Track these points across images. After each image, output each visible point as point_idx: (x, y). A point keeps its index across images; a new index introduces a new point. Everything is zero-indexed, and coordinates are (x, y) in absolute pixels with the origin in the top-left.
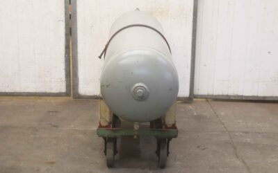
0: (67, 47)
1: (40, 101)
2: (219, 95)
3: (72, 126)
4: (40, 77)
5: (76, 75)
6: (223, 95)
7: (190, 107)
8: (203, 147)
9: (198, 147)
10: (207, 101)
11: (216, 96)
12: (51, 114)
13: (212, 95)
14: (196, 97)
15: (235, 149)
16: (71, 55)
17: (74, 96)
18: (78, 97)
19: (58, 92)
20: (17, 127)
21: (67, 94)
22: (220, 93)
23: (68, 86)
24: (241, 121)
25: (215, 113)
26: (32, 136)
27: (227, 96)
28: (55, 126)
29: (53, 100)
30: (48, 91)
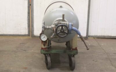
0: (29, 13)
1: (16, 38)
2: (100, 36)
3: (33, 50)
4: (15, 27)
5: (33, 26)
6: (102, 36)
7: (87, 41)
8: (96, 61)
9: (93, 60)
10: (94, 38)
11: (99, 36)
12: (22, 44)
13: (97, 36)
14: (89, 36)
15: (111, 61)
16: (30, 17)
17: (31, 36)
18: (34, 37)
19: (24, 34)
20: (6, 51)
21: (28, 35)
22: (101, 35)
23: (29, 31)
24: (111, 48)
25: (99, 44)
26: (15, 55)
27: (104, 36)
28: (24, 51)
29: (21, 38)
30: (20, 34)
